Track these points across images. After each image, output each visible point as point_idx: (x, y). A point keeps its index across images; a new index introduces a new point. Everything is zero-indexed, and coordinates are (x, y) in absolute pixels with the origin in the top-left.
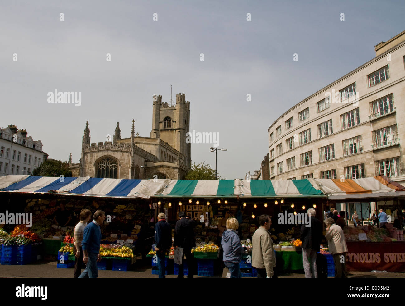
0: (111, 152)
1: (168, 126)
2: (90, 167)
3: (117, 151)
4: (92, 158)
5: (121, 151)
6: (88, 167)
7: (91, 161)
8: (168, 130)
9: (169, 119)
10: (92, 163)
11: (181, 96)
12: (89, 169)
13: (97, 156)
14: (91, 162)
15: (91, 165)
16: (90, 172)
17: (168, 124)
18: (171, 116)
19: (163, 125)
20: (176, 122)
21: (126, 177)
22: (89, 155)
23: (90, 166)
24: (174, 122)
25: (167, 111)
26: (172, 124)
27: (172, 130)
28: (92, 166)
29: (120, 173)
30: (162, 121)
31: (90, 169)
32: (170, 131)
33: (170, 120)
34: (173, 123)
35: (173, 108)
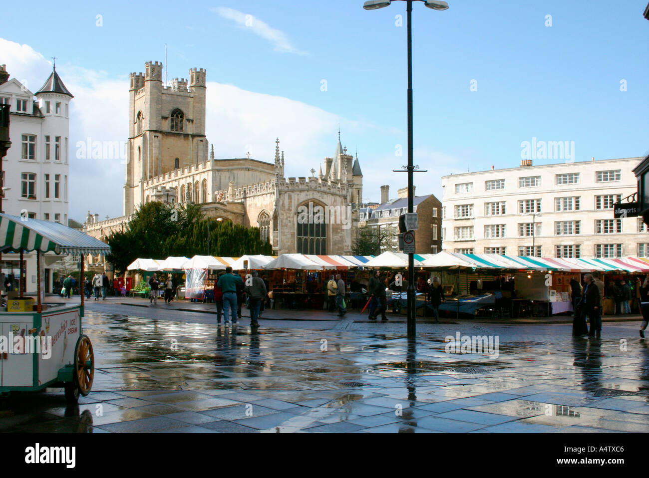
0: (319, 194)
1: (177, 128)
2: (289, 217)
3: (325, 193)
4: (291, 202)
5: (333, 194)
6: (285, 217)
7: (289, 207)
8: (179, 135)
9: (179, 114)
10: (291, 210)
11: (197, 72)
12: (287, 219)
13: (298, 199)
14: (291, 208)
15: (289, 213)
16: (289, 224)
17: (177, 122)
18: (183, 109)
19: (168, 124)
20: (192, 121)
21: (340, 235)
22: (286, 196)
23: (288, 215)
24: (189, 120)
25: (175, 96)
26: (186, 125)
27: (186, 136)
28: (292, 215)
29: (332, 228)
30: (167, 116)
31: (289, 219)
32: (182, 136)
33: (182, 117)
34: (188, 123)
35: (187, 94)
